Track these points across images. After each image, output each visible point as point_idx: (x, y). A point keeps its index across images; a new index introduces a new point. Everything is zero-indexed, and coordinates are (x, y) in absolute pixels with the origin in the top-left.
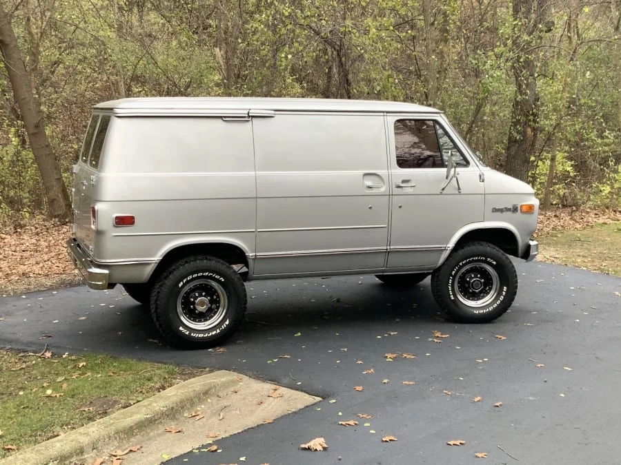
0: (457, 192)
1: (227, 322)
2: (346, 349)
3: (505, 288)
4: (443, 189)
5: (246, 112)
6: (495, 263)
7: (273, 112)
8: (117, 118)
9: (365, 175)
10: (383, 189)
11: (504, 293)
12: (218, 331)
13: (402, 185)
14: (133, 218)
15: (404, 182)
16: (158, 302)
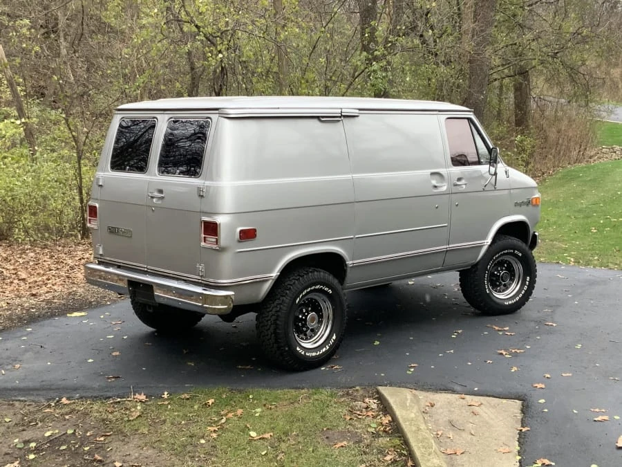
0: (493, 189)
1: (334, 337)
2: (452, 351)
3: (528, 278)
4: (485, 186)
5: (339, 111)
6: (520, 255)
7: (357, 111)
8: (226, 120)
9: (432, 174)
10: (444, 188)
11: (527, 283)
12: (328, 348)
13: (458, 183)
14: (255, 230)
15: (459, 179)
16: (278, 322)
